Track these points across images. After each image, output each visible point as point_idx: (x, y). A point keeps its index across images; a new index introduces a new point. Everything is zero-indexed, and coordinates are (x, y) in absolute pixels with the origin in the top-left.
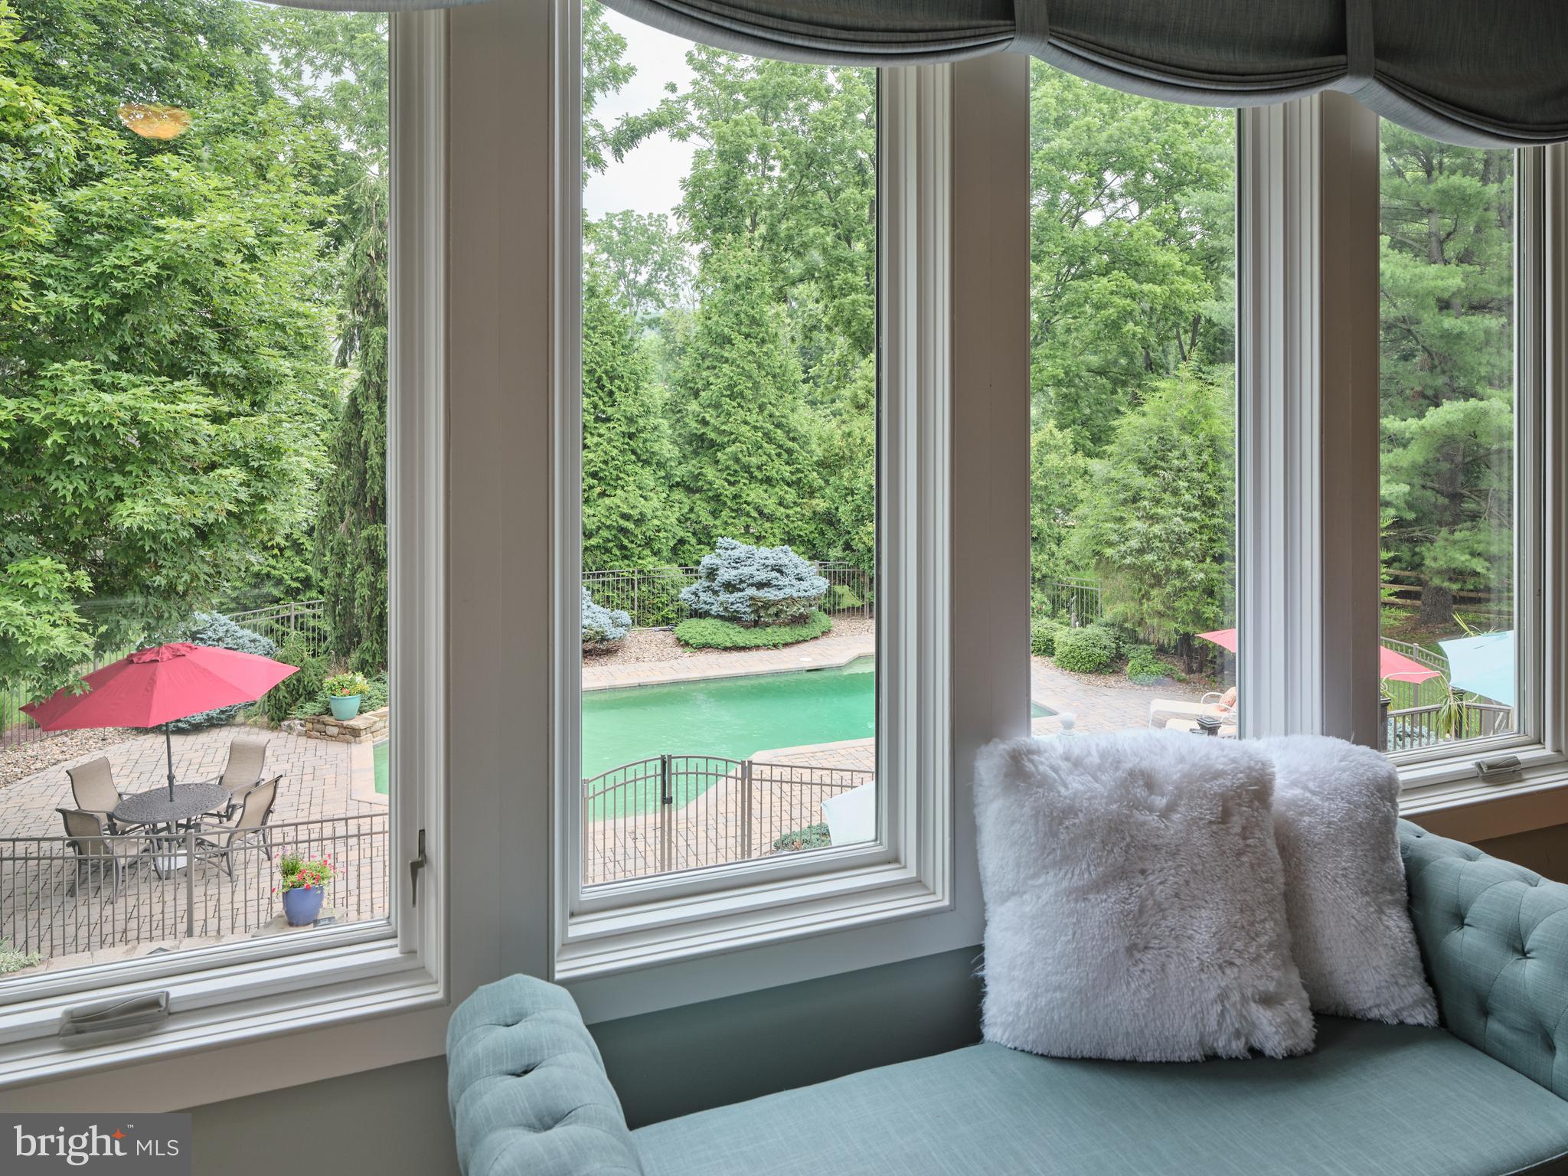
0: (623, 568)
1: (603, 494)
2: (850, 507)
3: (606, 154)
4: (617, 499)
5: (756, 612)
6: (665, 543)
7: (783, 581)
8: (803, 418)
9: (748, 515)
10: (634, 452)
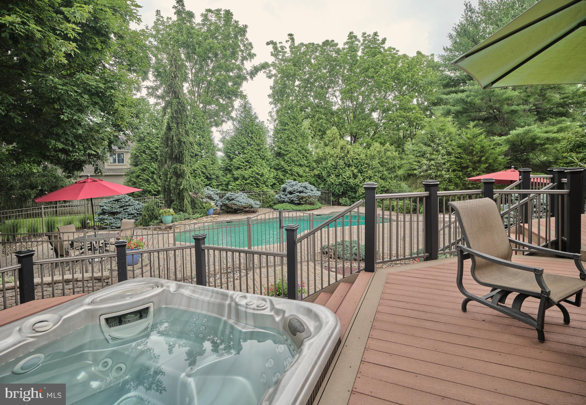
0: (257, 190)
1: (250, 168)
2: (326, 172)
3: (248, 77)
4: (255, 168)
5: (299, 200)
6: (270, 183)
7: (307, 191)
8: (310, 147)
9: (295, 176)
10: (259, 155)
